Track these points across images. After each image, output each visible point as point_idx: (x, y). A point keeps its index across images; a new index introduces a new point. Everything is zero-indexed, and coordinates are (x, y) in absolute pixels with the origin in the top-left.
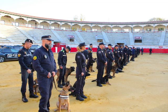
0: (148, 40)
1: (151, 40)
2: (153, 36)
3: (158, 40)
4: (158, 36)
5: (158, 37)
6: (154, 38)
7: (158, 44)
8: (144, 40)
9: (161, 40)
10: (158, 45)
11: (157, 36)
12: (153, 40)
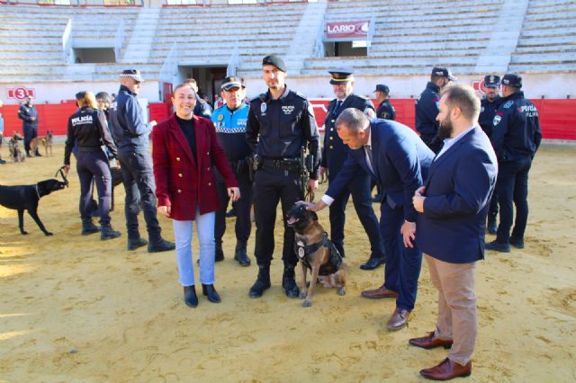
0: (413, 38)
1: (433, 38)
2: (452, 16)
3: (478, 36)
4: (479, 15)
5: (478, 21)
6: (455, 29)
7: (469, 61)
8: (382, 40)
9: (494, 35)
10: (472, 70)
11: (473, 15)
12: (439, 38)
